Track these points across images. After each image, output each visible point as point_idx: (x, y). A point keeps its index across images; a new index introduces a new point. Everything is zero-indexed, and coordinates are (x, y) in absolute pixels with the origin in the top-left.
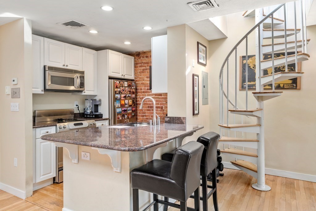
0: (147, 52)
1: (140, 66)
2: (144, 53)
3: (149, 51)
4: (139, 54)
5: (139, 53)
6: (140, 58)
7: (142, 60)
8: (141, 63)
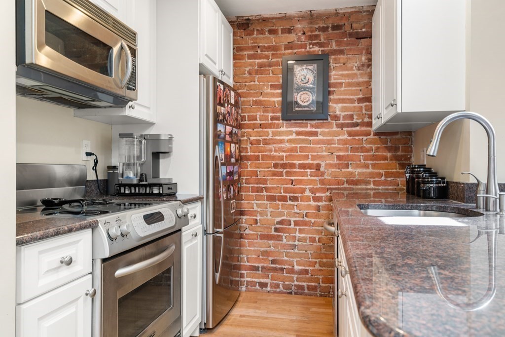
0: (273, 18)
1: (251, 57)
2: (265, 20)
3: (280, 16)
4: (248, 24)
5: (248, 19)
6: (251, 34)
7: (258, 41)
8: (253, 48)
